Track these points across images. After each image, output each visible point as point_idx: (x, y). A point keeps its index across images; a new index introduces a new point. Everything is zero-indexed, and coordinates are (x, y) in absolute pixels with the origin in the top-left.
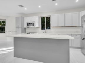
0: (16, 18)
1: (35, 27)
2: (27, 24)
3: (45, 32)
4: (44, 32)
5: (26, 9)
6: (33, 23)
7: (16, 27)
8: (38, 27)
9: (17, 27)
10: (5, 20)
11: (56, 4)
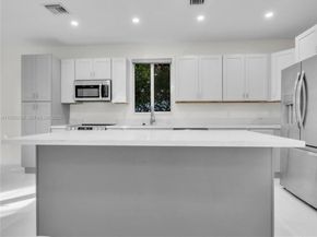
0: (25, 58)
2: (77, 87)
3: (152, 122)
4: (148, 123)
5: (75, 23)
6: (103, 86)
7: (23, 102)
9: (30, 101)
11: (201, 18)
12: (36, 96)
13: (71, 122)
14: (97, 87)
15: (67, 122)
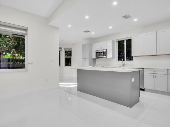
0: (83, 45)
1: (108, 57)
2: (97, 53)
3: (124, 65)
4: (122, 66)
5: (93, 33)
6: (104, 52)
7: (83, 59)
8: (111, 57)
10: (71, 49)
12: (85, 57)
13: (96, 65)
14: (102, 52)
15: (95, 65)
